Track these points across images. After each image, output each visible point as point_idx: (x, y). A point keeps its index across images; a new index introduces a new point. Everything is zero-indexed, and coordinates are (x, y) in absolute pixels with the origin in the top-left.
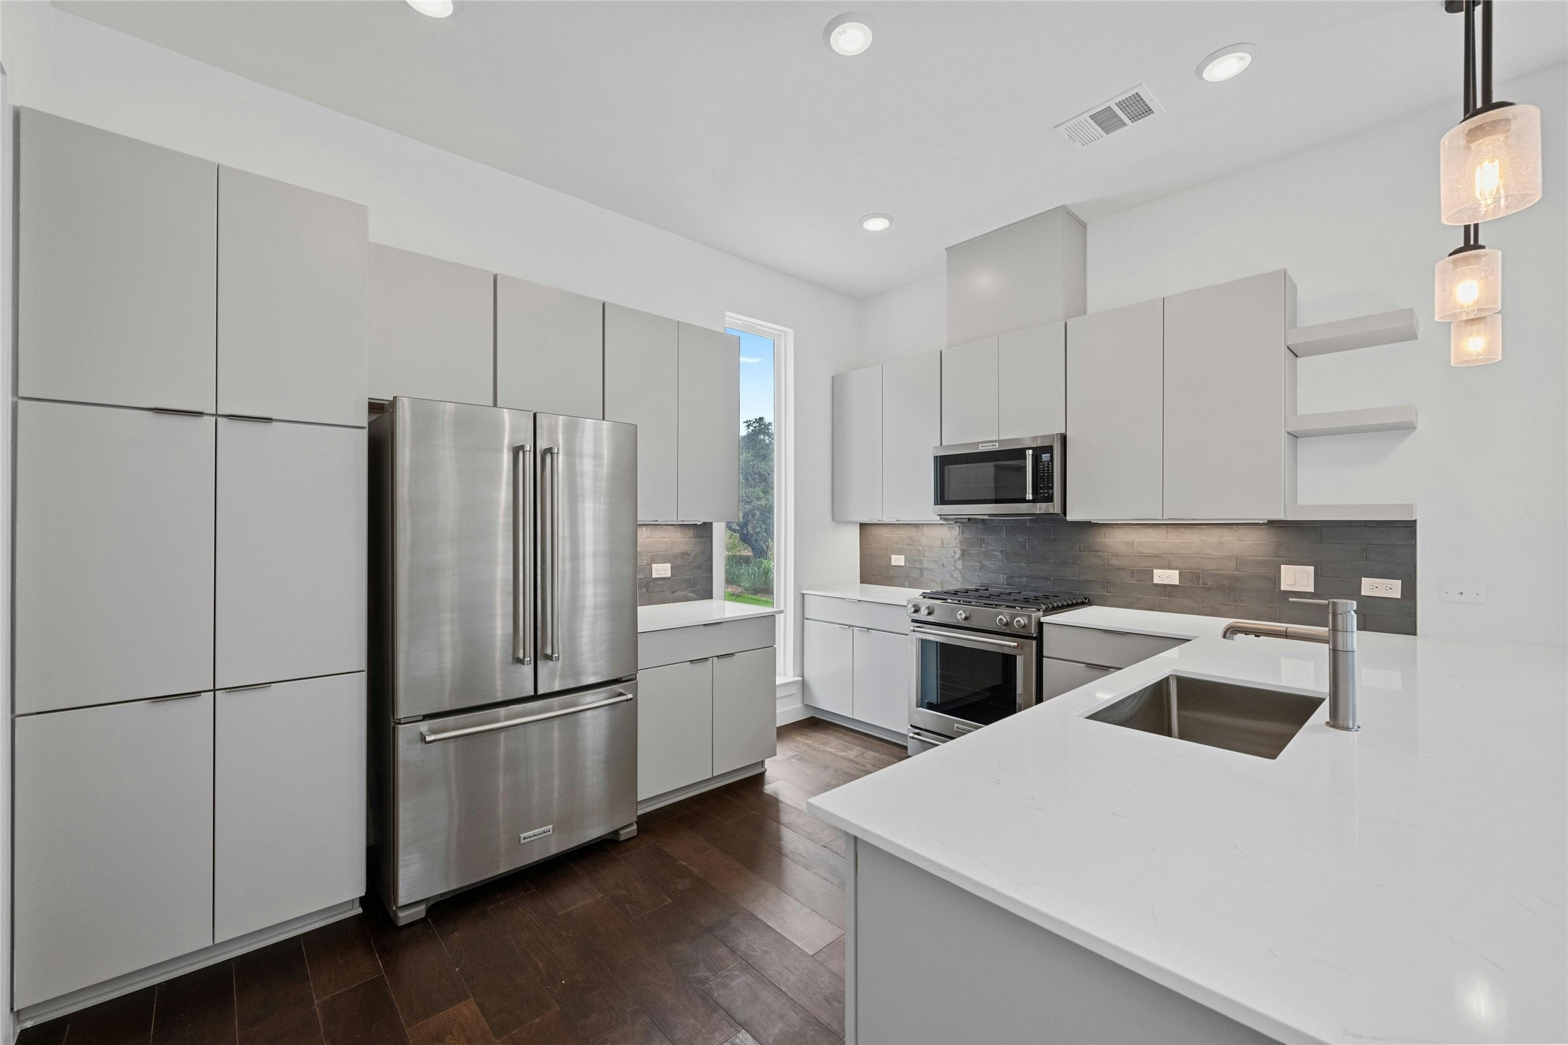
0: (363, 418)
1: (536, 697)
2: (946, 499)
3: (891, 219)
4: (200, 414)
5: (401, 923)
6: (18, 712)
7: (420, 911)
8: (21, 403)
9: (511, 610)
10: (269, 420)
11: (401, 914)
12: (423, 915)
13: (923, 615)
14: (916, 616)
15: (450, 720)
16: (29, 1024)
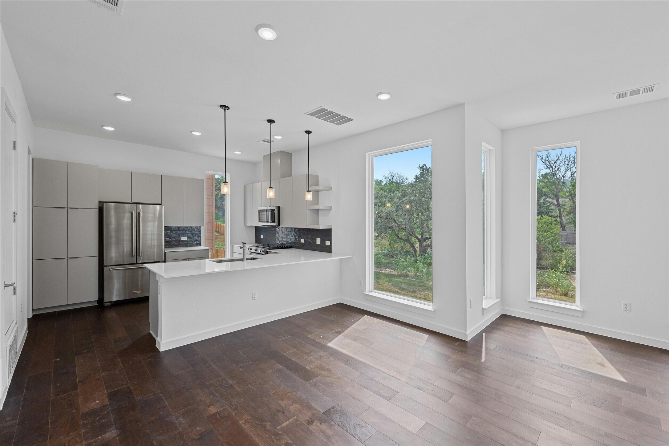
0: (97, 206)
1: (137, 264)
2: (261, 221)
3: (241, 152)
4: (64, 208)
5: (105, 305)
6: (33, 259)
7: (109, 304)
8: (34, 208)
9: (131, 245)
10: (78, 208)
11: (105, 304)
12: (110, 305)
13: (253, 251)
14: (251, 251)
15: (122, 266)
16: (34, 314)
